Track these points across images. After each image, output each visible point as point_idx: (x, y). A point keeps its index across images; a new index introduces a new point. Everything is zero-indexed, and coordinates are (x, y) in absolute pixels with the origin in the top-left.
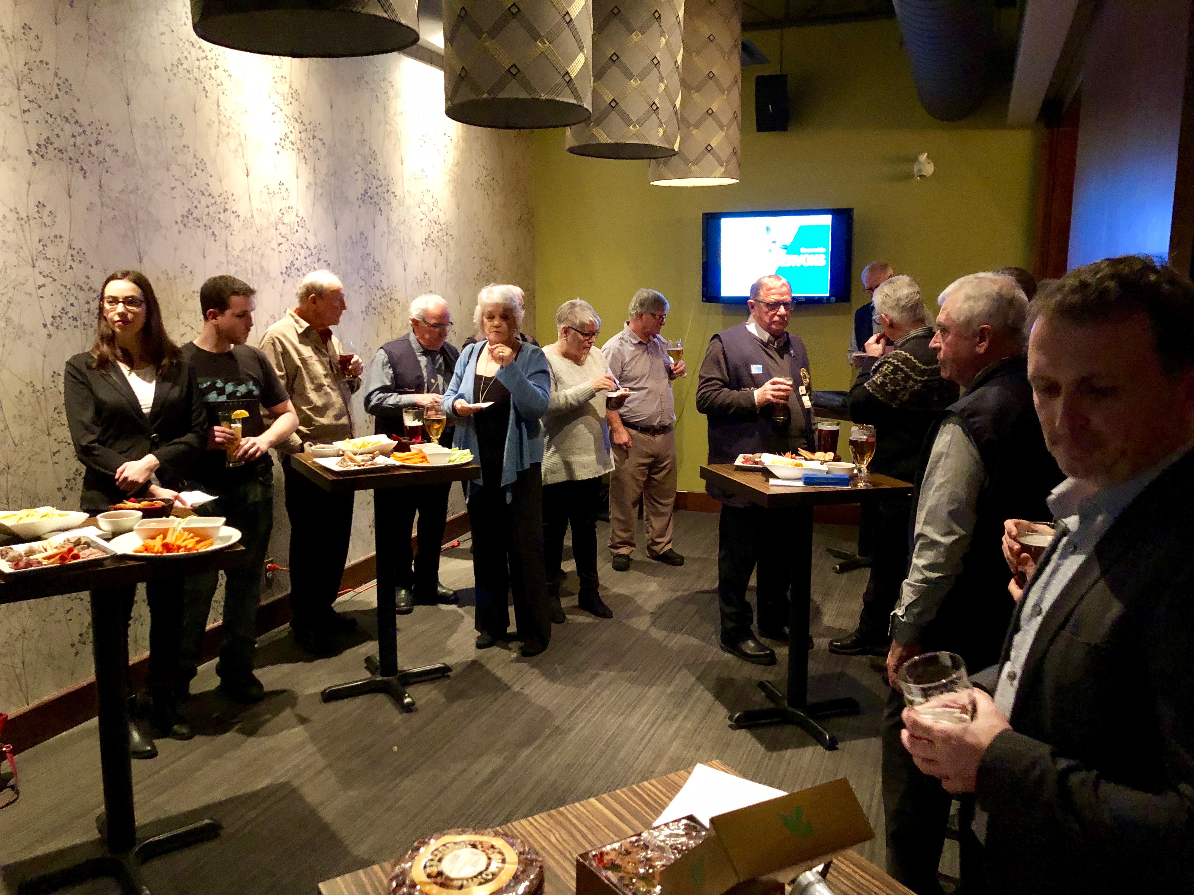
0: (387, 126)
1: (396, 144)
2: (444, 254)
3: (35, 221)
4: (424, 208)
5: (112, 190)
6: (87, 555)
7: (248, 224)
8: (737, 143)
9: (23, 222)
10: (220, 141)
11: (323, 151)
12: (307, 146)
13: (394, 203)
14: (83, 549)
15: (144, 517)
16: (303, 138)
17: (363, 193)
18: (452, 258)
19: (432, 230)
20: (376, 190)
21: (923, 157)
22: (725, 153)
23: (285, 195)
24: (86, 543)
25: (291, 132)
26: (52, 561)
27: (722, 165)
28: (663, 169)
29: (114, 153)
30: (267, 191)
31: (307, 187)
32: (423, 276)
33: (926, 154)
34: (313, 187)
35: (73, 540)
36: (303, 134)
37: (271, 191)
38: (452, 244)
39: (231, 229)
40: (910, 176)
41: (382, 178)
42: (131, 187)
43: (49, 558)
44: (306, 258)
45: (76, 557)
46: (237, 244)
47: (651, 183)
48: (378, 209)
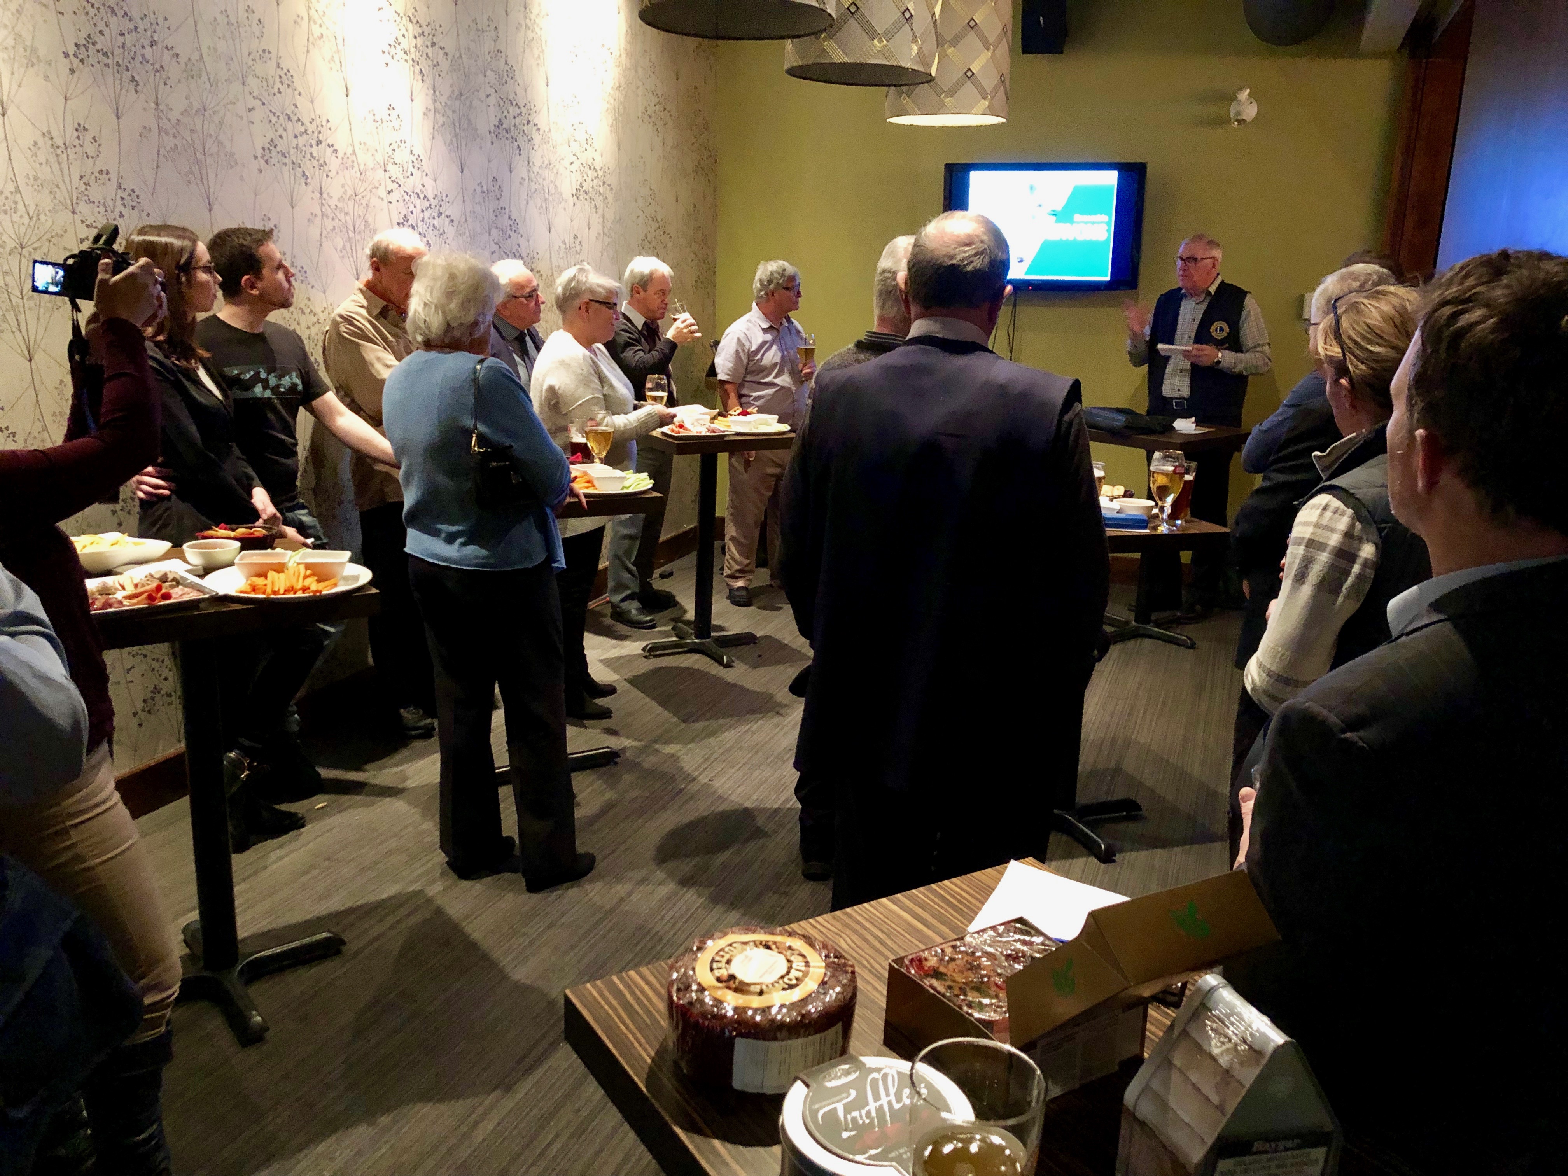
0: (529, 33)
1: (539, 57)
2: (600, 211)
3: (74, 150)
4: (575, 147)
5: (171, 110)
6: (180, 595)
7: (347, 164)
8: (1006, 70)
9: (59, 151)
10: (311, 46)
11: (445, 65)
12: (424, 56)
13: (537, 139)
14: (172, 587)
15: (243, 549)
16: (419, 45)
17: (497, 124)
18: (610, 216)
19: (585, 177)
20: (513, 121)
21: (1244, 95)
22: (990, 82)
23: (396, 123)
24: (173, 580)
25: (404, 36)
26: (135, 601)
27: (985, 99)
28: (906, 101)
29: (175, 59)
30: (373, 118)
31: (424, 114)
32: (572, 240)
33: (1248, 91)
34: (431, 114)
35: (157, 576)
36: (418, 38)
37: (378, 118)
38: (611, 199)
39: (326, 168)
40: (1223, 121)
41: (521, 105)
42: (196, 106)
43: (130, 597)
44: (423, 211)
45: (167, 596)
46: (334, 189)
47: (888, 120)
48: (515, 147)
